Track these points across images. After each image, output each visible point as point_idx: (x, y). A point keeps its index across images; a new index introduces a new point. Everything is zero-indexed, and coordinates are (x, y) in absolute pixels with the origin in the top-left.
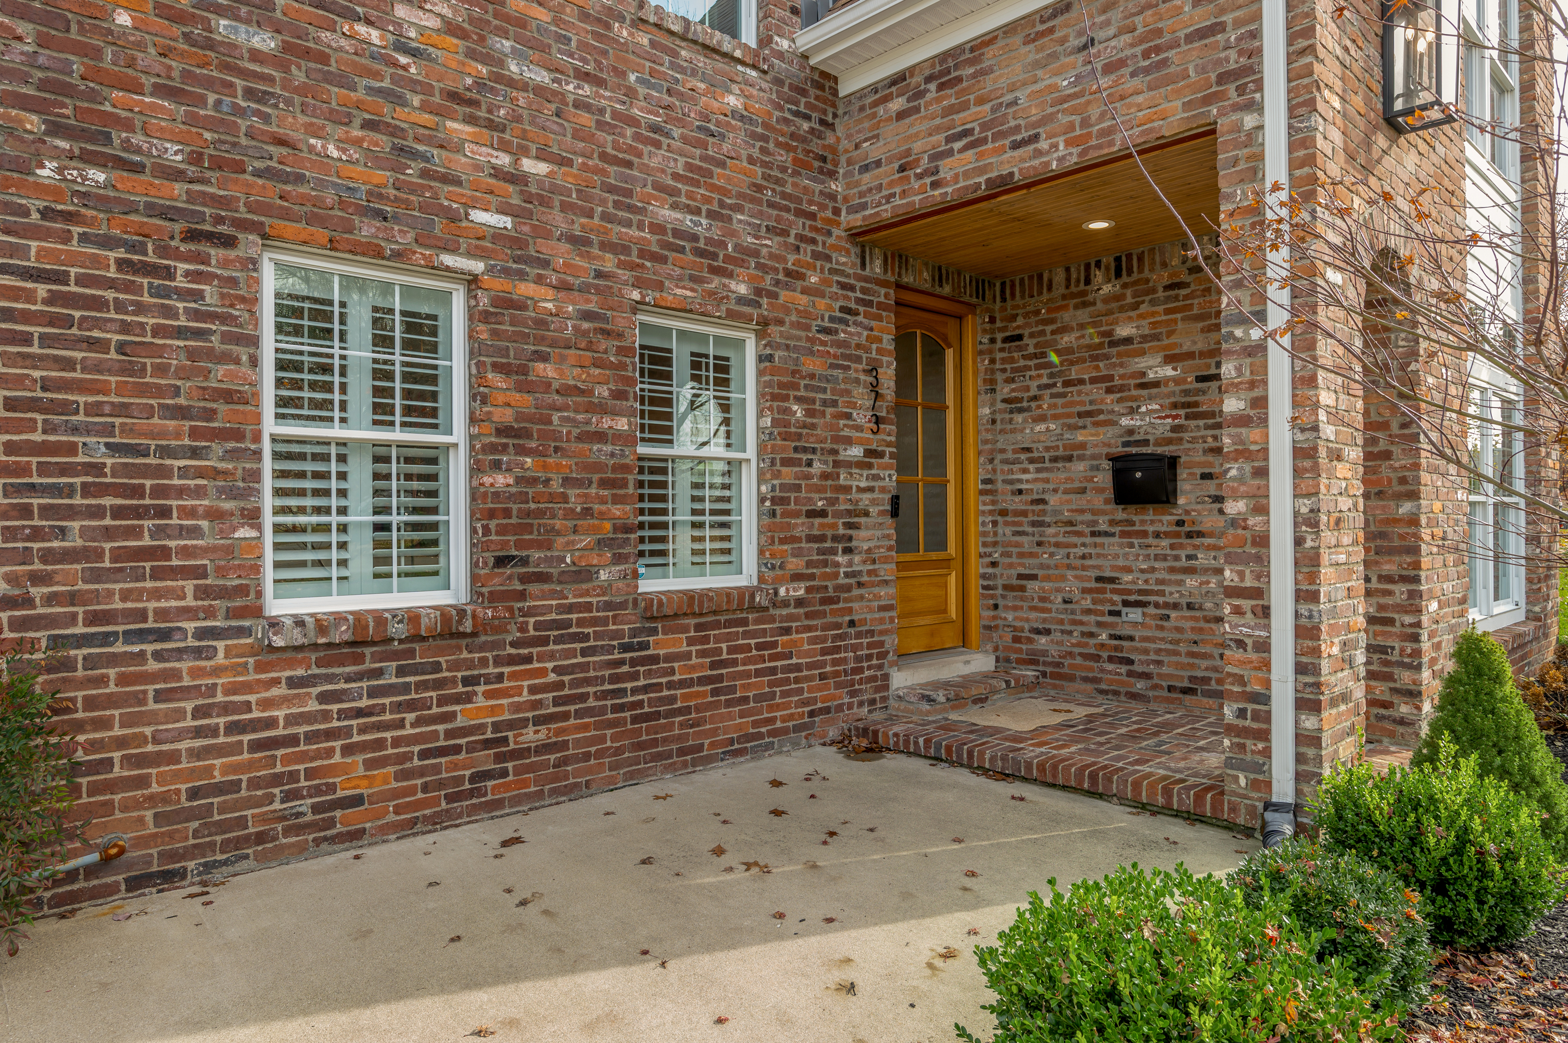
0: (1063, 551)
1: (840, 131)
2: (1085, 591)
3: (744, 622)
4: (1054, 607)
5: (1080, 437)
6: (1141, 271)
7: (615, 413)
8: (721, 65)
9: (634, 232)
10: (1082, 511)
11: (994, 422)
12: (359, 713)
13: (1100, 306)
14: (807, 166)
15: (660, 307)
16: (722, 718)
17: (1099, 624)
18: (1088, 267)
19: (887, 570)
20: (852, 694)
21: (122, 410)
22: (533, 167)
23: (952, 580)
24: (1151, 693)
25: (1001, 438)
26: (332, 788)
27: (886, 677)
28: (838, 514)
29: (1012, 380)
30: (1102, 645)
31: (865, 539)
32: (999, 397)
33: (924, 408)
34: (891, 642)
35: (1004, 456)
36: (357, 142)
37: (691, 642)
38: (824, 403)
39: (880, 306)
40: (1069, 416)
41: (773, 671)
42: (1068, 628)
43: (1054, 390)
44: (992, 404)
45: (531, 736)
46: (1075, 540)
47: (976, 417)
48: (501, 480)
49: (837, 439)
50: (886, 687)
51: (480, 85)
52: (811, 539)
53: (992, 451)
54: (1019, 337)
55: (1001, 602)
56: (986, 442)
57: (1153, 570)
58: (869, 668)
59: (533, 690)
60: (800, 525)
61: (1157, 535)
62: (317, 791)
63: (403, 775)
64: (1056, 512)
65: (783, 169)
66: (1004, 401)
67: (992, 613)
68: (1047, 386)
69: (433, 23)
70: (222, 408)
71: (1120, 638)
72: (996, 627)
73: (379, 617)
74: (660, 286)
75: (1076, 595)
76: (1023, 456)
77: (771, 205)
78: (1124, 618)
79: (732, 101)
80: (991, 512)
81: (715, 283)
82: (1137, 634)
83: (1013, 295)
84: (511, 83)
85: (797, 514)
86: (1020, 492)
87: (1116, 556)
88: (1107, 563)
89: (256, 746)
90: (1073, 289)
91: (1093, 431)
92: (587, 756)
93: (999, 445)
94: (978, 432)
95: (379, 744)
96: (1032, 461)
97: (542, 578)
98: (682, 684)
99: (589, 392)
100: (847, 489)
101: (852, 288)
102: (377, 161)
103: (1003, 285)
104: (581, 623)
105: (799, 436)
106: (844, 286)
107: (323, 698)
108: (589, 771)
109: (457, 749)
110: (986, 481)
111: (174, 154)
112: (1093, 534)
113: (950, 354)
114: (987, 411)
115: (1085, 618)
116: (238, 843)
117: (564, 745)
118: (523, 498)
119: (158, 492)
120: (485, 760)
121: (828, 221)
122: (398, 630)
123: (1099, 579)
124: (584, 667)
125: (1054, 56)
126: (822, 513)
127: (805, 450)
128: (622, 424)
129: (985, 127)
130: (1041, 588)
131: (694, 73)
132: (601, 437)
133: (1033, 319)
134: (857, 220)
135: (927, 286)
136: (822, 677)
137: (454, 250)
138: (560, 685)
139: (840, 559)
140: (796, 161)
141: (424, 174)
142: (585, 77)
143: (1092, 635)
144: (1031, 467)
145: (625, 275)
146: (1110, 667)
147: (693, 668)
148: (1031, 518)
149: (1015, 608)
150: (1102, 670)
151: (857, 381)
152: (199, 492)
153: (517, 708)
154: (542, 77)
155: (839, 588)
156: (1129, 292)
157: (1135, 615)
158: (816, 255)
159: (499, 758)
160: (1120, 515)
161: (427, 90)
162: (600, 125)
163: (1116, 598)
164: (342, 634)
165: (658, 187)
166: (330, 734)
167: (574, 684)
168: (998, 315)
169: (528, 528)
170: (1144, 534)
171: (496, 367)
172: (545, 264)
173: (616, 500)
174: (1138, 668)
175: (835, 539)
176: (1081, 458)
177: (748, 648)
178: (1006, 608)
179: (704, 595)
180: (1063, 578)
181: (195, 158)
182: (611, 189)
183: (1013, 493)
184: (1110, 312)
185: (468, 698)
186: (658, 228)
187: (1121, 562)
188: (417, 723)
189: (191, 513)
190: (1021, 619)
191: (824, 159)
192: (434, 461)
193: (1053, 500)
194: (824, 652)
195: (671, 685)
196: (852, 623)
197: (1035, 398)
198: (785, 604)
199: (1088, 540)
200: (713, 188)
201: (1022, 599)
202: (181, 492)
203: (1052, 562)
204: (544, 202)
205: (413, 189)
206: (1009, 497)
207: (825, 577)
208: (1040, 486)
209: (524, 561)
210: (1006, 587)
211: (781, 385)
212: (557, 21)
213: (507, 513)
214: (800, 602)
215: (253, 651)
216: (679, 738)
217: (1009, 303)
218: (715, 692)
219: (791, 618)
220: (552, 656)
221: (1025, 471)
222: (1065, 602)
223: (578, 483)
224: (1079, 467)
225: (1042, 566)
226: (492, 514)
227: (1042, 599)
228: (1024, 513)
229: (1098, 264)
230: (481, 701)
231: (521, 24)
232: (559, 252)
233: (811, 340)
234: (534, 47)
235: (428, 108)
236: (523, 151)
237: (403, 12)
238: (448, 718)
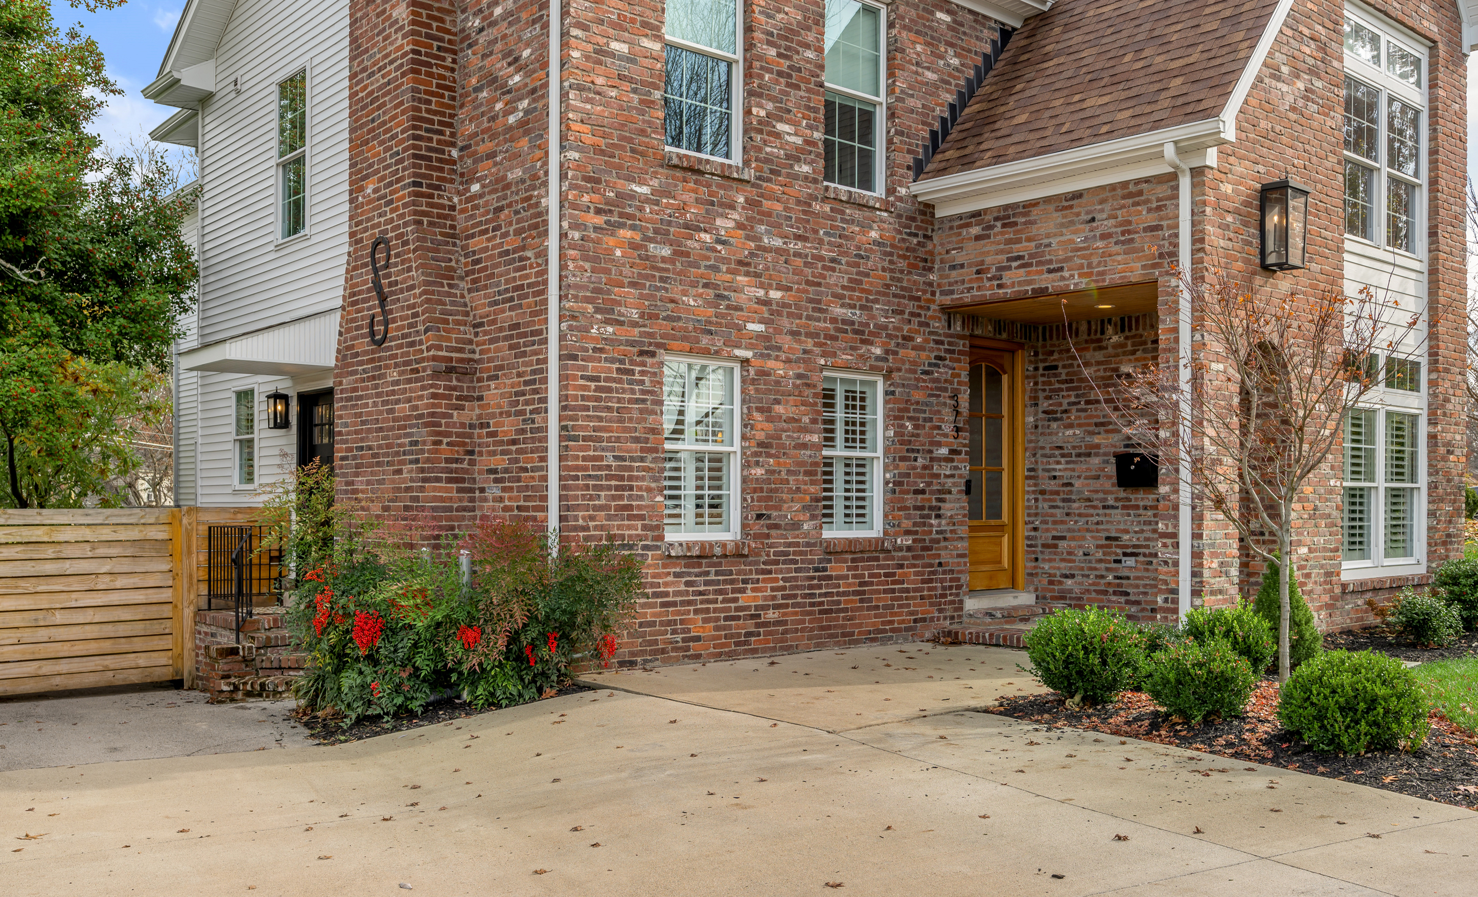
0: (1084, 520)
1: (936, 240)
2: (1098, 547)
3: (877, 559)
4: (1077, 559)
5: (1096, 440)
6: (1137, 329)
7: (812, 432)
8: (868, 214)
9: (822, 325)
10: (1097, 492)
11: (1036, 427)
12: (701, 593)
13: (1110, 350)
14: (915, 267)
15: (835, 367)
16: (865, 617)
17: (1107, 569)
18: (1102, 322)
19: (963, 531)
20: (940, 611)
21: (618, 439)
22: (775, 295)
23: (1006, 540)
24: (1140, 615)
25: (1042, 439)
26: (689, 630)
27: (961, 602)
28: (932, 492)
29: (1050, 398)
30: (1109, 584)
31: (948, 509)
32: (1040, 409)
33: (987, 418)
34: (965, 578)
35: (1044, 452)
36: (700, 295)
37: (849, 569)
38: (925, 420)
39: (960, 353)
40: (1089, 425)
41: (893, 591)
42: (1087, 573)
43: (1079, 407)
44: (1036, 414)
45: (772, 615)
46: (1091, 511)
47: (1024, 423)
48: (759, 472)
49: (932, 443)
50: (961, 609)
51: (752, 254)
52: (916, 508)
53: (1035, 448)
54: (1056, 367)
55: (1040, 557)
56: (1030, 441)
57: (1142, 531)
58: (951, 595)
59: (773, 589)
60: (910, 499)
61: (1145, 508)
62: (684, 631)
63: (717, 628)
64: (1079, 492)
65: (902, 272)
66: (1044, 412)
67: (1034, 564)
68: (1074, 404)
69: (731, 224)
70: (651, 436)
71: (1120, 578)
72: (1037, 574)
73: (711, 545)
74: (834, 355)
75: (1092, 549)
76: (1057, 452)
77: (895, 296)
78: (1123, 564)
79: (874, 234)
80: (1034, 492)
81: (863, 349)
82: (1132, 575)
83: (1051, 338)
84: (765, 249)
85: (908, 492)
86: (1055, 477)
87: (1119, 522)
88: (1113, 527)
89: (664, 605)
90: (1093, 336)
91: (1105, 436)
92: (797, 630)
93: (1040, 444)
94: (1025, 434)
95: (707, 611)
96: (1063, 456)
97: (777, 527)
98: (844, 594)
99: (799, 421)
100: (938, 476)
101: (942, 343)
102: (709, 304)
103: (1044, 329)
104: (795, 553)
105: (910, 442)
106: (937, 342)
107: (688, 584)
108: (797, 639)
109: (738, 618)
110: (1030, 470)
111: (634, 314)
112: (1104, 507)
113: (1005, 378)
114: (1031, 419)
115: (1098, 566)
116: (655, 652)
117: (785, 623)
118: (768, 481)
119: (630, 478)
120: (750, 625)
121: (928, 301)
122: (718, 551)
123: (1108, 538)
124: (795, 579)
125: (1072, 223)
126: (923, 492)
127: (913, 451)
128: (815, 438)
129: (1031, 256)
130: (1069, 546)
131: (853, 222)
132: (804, 446)
133: (1065, 355)
134: (947, 300)
135: (991, 335)
136: (922, 598)
137: (738, 347)
138: (784, 588)
139: (933, 521)
140: (909, 265)
141: (728, 307)
142: (798, 237)
143: (1102, 577)
144: (1063, 460)
145: (817, 350)
146: (1114, 598)
147: (849, 585)
148: (1062, 496)
149: (1050, 560)
150: (1109, 601)
151: (945, 404)
152: (643, 478)
153: (765, 598)
154: (778, 242)
155: (933, 541)
156: (1129, 343)
157: (1130, 562)
158: (921, 324)
159: (758, 625)
160: (1122, 494)
161: (729, 262)
162: (806, 264)
163: (1119, 551)
164: (696, 552)
165: (835, 295)
166: (689, 603)
167: (793, 588)
168: (1040, 350)
169: (769, 498)
170: (1137, 507)
171: (759, 409)
172: (779, 349)
173: (813, 483)
174: (1132, 598)
175: (930, 509)
176: (1097, 455)
177: (879, 575)
178: (1044, 560)
179: (857, 541)
180: (1084, 538)
181: (642, 316)
182: (811, 301)
183: (1050, 478)
184: (1117, 355)
185: (743, 591)
186: (834, 320)
187: (1122, 527)
188: (723, 602)
189: (640, 488)
190: (1055, 568)
191: (926, 260)
192: (720, 460)
193: (1077, 483)
194: (924, 581)
195: (838, 594)
196: (940, 564)
197: (1066, 411)
198: (900, 549)
199: (1101, 511)
200: (863, 291)
201: (1055, 554)
202: (637, 478)
203: (1076, 527)
204: (779, 314)
205: (723, 316)
206: (1047, 481)
207: (924, 533)
208: (1069, 473)
209: (769, 517)
210: (1044, 546)
211: (900, 410)
212: (786, 209)
213: (762, 490)
214: (909, 549)
215: (661, 558)
216: (843, 626)
217: (1048, 342)
218: (861, 601)
219: (904, 558)
220: (781, 571)
221: (1058, 463)
222: (1085, 554)
223: (794, 473)
224: (1095, 461)
225: (1069, 530)
226: (755, 490)
227: (1069, 553)
228: (1057, 493)
229: (1110, 321)
230: (749, 593)
231: (769, 214)
232: (786, 341)
233: (917, 380)
234: (776, 227)
235: (729, 271)
236: (770, 286)
237: (719, 222)
238: (735, 600)
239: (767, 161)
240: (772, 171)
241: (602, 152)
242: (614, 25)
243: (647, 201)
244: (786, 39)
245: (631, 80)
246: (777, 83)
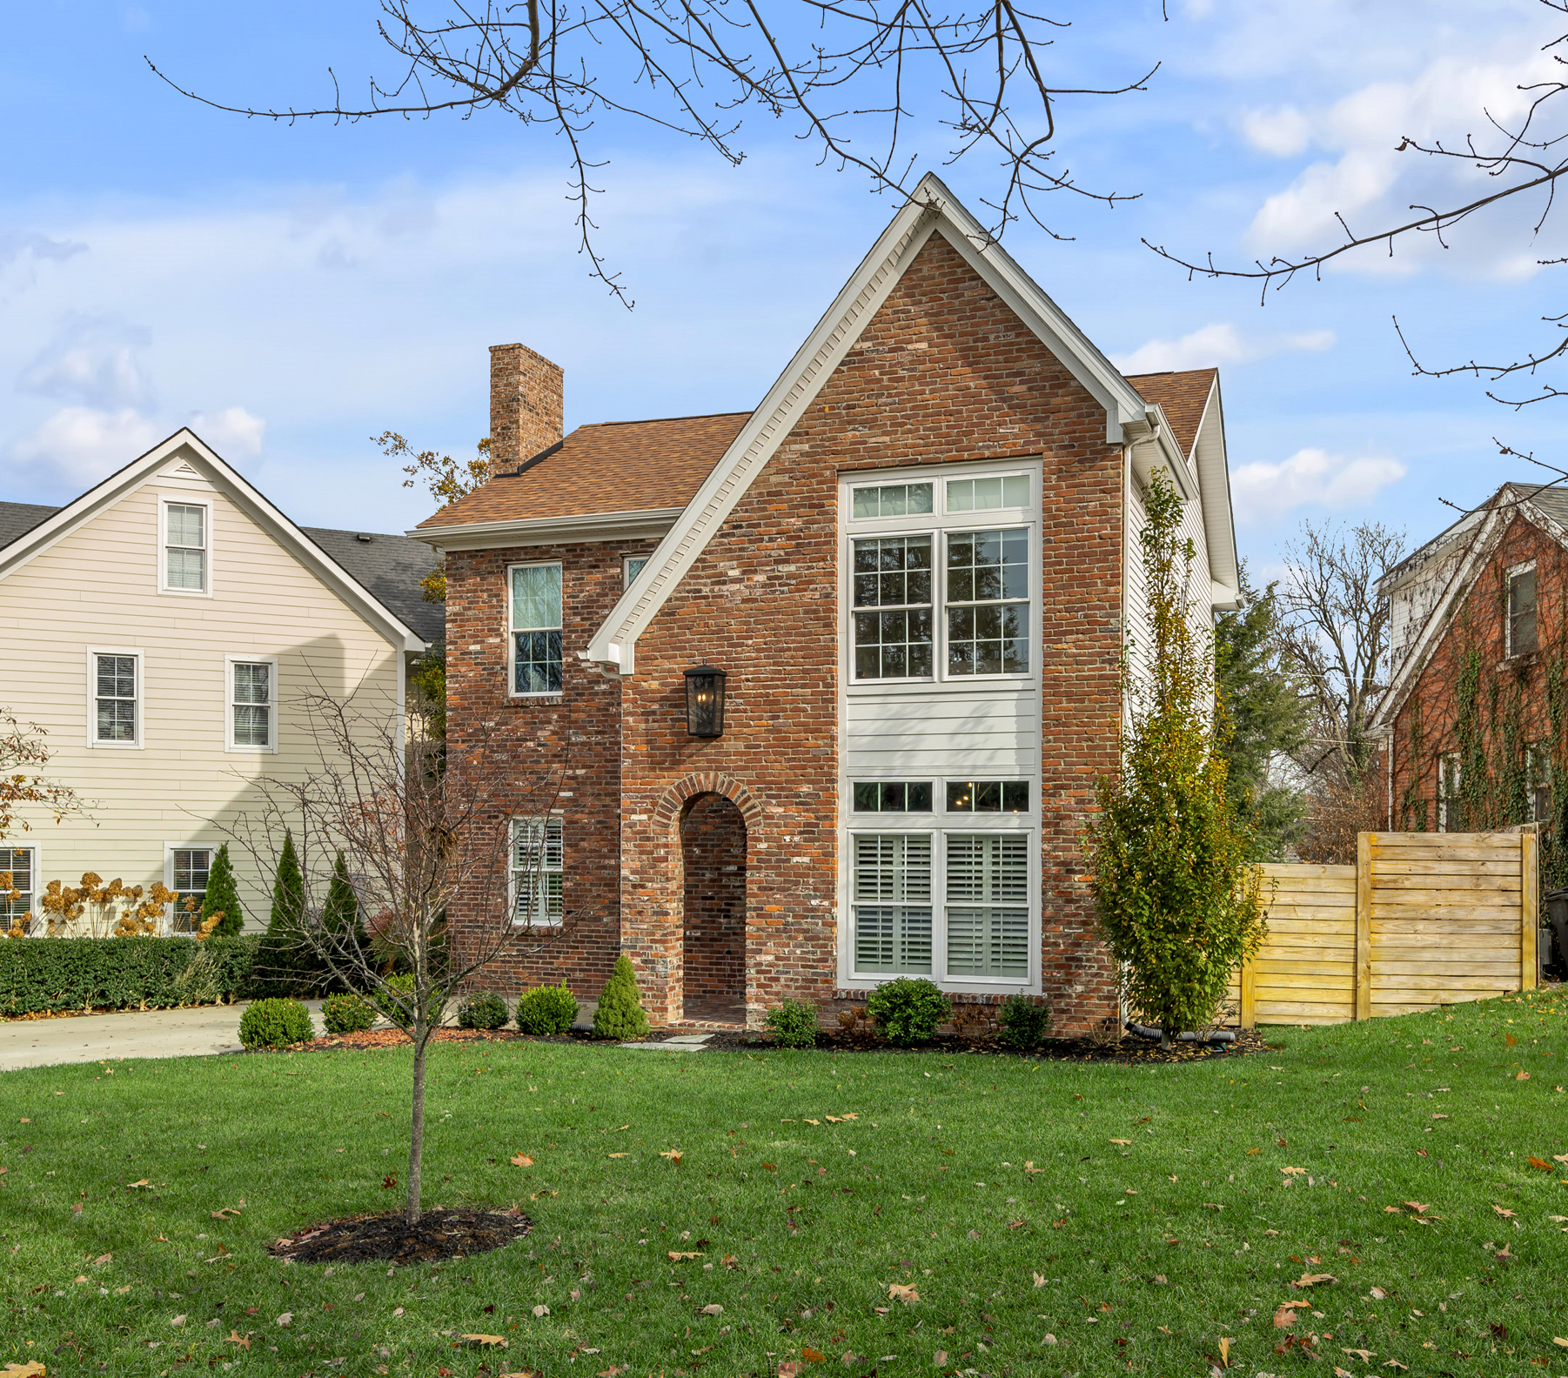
7: (609, 858)
20: (729, 987)
22: (580, 772)
28: (721, 899)
36: (527, 779)
51: (562, 749)
60: (698, 904)
69: (547, 733)
84: (573, 744)
95: (532, 968)
99: (600, 851)
100: (727, 887)
102: (533, 783)
105: (697, 863)
117: (590, 981)
118: (576, 890)
122: (535, 932)
124: (597, 954)
132: (604, 867)
136: (710, 975)
137: (554, 807)
138: (588, 959)
141: (546, 784)
142: (598, 733)
151: (734, 833)
153: (573, 964)
154: (583, 738)
161: (547, 756)
162: (604, 749)
172: (584, 806)
175: (719, 910)
182: (608, 772)
185: (558, 958)
194: (711, 964)
196: (729, 952)
204: (583, 783)
205: (543, 790)
212: (589, 716)
214: (697, 939)
223: (595, 885)
230: (562, 960)
231: (576, 722)
232: (589, 801)
233: (706, 817)
234: (581, 729)
235: (547, 762)
236: (577, 767)
237: (539, 733)
238: (552, 963)
239: (573, 688)
240: (578, 694)
241: (465, 709)
242: (471, 636)
243: (493, 730)
244: (588, 607)
245: (481, 664)
246: (582, 637)
